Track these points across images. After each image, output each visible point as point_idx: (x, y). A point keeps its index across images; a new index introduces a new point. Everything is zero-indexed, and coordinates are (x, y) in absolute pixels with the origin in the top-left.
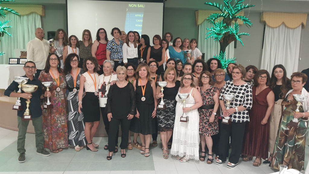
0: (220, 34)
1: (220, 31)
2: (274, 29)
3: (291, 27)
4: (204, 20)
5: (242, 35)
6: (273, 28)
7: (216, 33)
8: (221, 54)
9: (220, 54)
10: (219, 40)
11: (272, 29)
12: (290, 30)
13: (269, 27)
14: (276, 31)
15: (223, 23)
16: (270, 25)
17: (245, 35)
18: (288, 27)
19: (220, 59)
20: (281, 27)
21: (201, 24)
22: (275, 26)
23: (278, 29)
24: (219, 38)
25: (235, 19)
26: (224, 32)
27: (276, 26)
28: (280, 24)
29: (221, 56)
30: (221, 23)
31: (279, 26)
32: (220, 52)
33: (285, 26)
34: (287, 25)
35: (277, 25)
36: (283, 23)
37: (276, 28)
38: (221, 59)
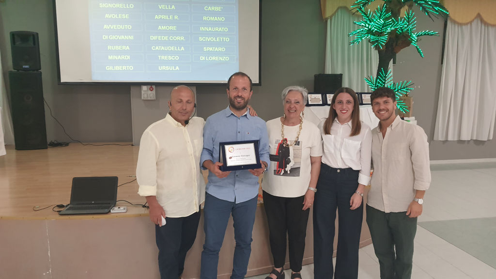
0: (381, 33)
1: (383, 27)
2: (464, 27)
3: (492, 23)
4: (338, 9)
5: (422, 35)
6: (460, 25)
7: (373, 31)
8: (382, 73)
9: (378, 74)
10: (381, 45)
11: (458, 26)
12: (490, 28)
13: (454, 22)
14: (466, 29)
15: (387, 12)
16: (457, 20)
17: (428, 34)
18: (486, 24)
19: (379, 83)
20: (474, 24)
21: (331, 17)
22: (464, 21)
23: (469, 25)
24: (382, 42)
25: (409, 3)
26: (389, 30)
27: (467, 22)
28: (473, 17)
29: (382, 77)
30: (382, 12)
31: (471, 22)
32: (379, 70)
33: (482, 21)
34: (485, 19)
35: (469, 20)
36: (479, 16)
37: (467, 24)
38: (381, 85)
